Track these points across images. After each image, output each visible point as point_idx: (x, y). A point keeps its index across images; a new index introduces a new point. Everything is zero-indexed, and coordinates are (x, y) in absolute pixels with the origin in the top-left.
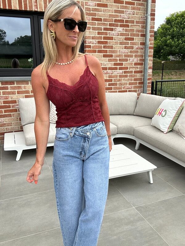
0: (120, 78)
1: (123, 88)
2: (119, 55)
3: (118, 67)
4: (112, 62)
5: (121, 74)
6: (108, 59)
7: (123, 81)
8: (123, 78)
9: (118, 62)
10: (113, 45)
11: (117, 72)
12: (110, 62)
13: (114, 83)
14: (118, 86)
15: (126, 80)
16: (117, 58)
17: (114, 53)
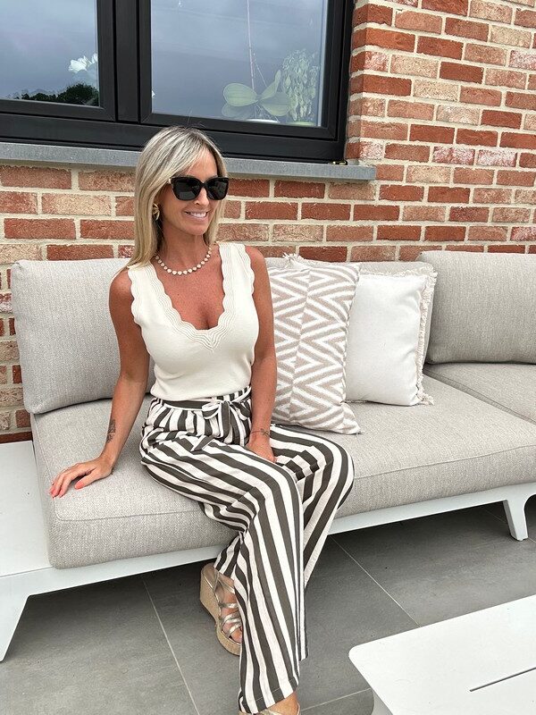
0: (504, 188)
1: (508, 235)
2: (511, 75)
3: (500, 131)
4: (477, 107)
5: (508, 169)
6: (463, 90)
7: (513, 200)
8: (514, 189)
9: (503, 108)
10: (491, 24)
11: (492, 154)
12: (470, 106)
13: (477, 209)
14: (489, 224)
15: (525, 200)
16: (498, 88)
17: (488, 62)
